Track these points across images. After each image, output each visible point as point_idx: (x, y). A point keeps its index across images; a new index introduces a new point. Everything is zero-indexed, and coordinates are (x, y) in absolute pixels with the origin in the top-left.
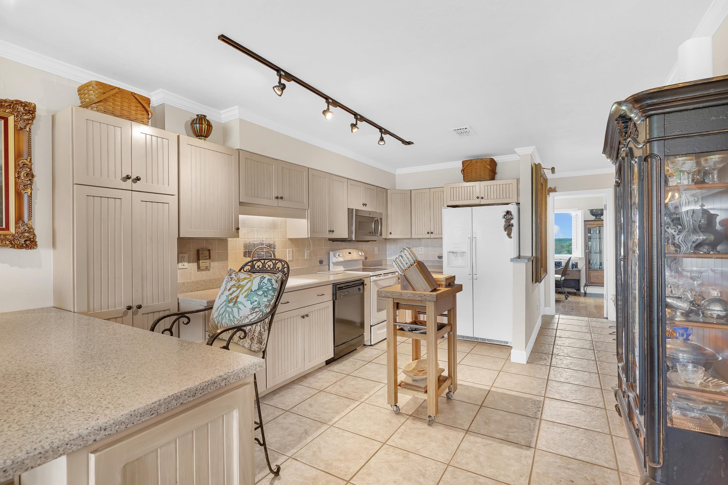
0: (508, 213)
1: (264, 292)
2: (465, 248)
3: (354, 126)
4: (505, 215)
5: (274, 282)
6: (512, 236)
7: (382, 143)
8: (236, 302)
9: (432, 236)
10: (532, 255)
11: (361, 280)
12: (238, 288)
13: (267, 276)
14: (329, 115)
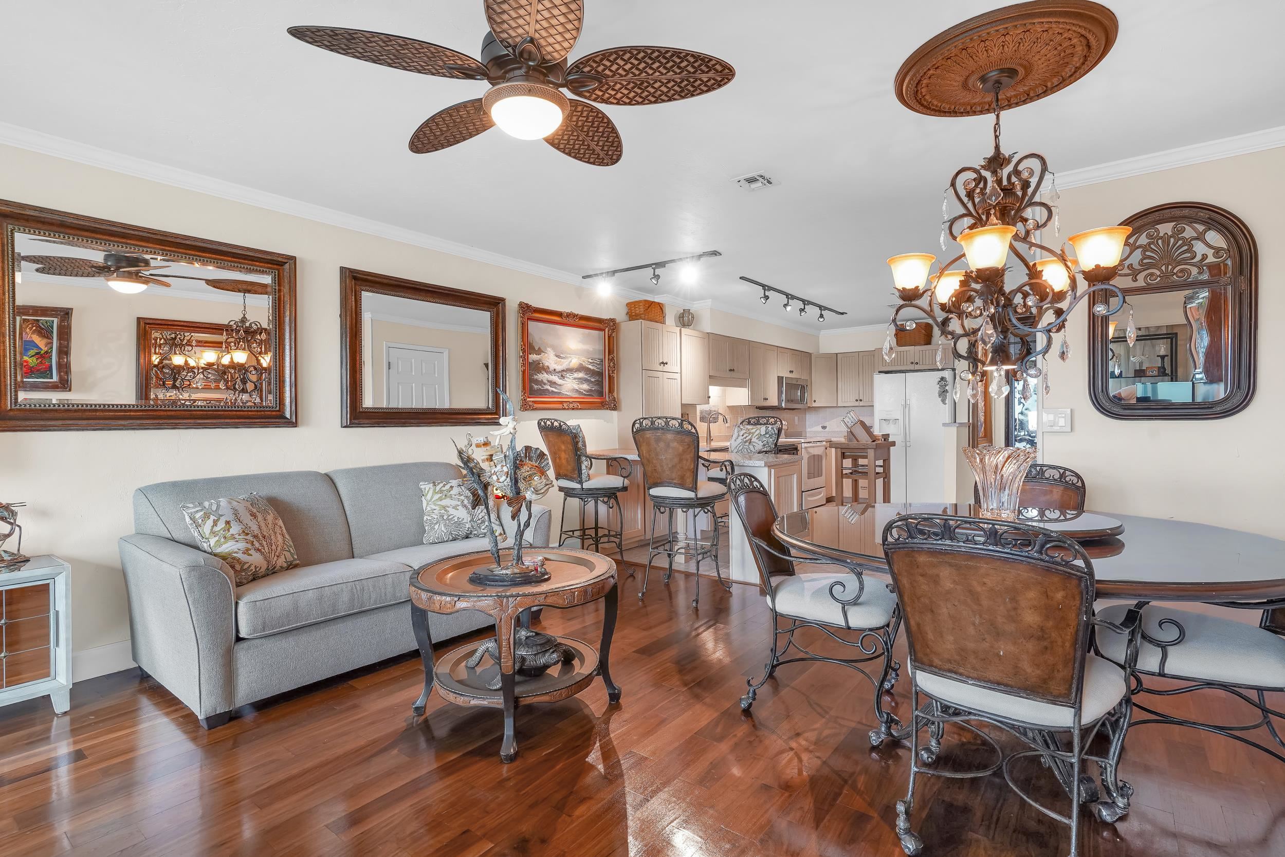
0: (942, 379)
1: (770, 435)
2: (899, 415)
3: (802, 310)
4: (940, 381)
5: (775, 429)
6: (947, 402)
7: (821, 320)
8: (750, 442)
9: (861, 404)
10: (969, 421)
11: (794, 445)
12: (749, 434)
13: (770, 427)
14: (789, 308)
